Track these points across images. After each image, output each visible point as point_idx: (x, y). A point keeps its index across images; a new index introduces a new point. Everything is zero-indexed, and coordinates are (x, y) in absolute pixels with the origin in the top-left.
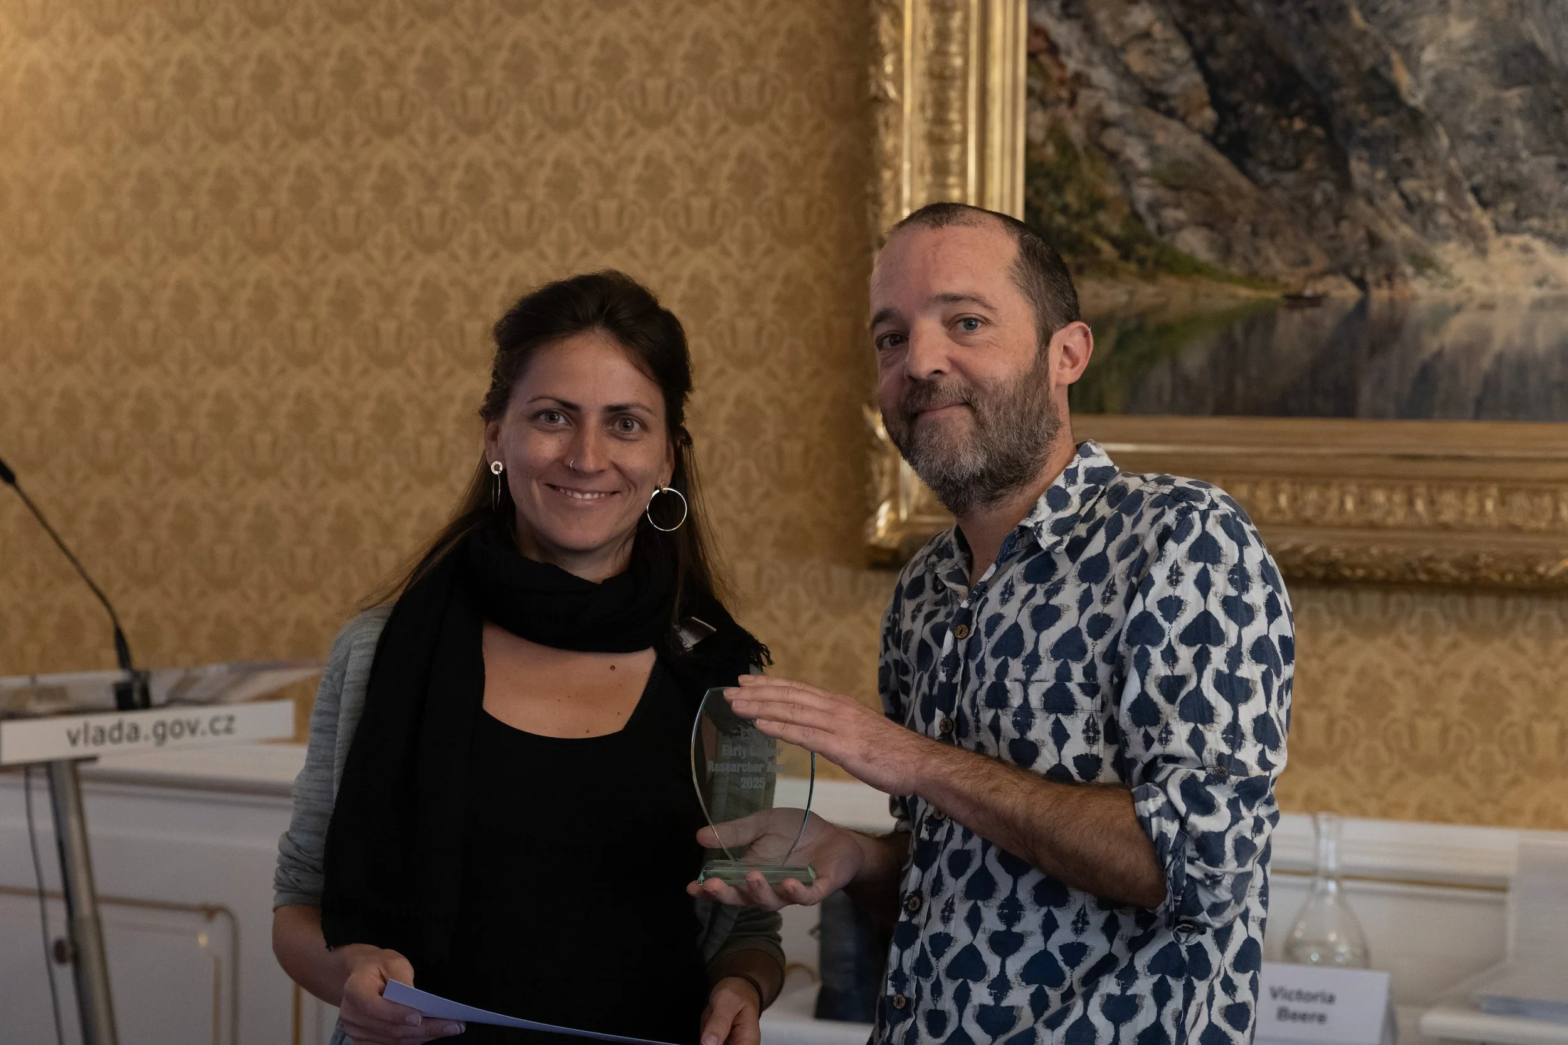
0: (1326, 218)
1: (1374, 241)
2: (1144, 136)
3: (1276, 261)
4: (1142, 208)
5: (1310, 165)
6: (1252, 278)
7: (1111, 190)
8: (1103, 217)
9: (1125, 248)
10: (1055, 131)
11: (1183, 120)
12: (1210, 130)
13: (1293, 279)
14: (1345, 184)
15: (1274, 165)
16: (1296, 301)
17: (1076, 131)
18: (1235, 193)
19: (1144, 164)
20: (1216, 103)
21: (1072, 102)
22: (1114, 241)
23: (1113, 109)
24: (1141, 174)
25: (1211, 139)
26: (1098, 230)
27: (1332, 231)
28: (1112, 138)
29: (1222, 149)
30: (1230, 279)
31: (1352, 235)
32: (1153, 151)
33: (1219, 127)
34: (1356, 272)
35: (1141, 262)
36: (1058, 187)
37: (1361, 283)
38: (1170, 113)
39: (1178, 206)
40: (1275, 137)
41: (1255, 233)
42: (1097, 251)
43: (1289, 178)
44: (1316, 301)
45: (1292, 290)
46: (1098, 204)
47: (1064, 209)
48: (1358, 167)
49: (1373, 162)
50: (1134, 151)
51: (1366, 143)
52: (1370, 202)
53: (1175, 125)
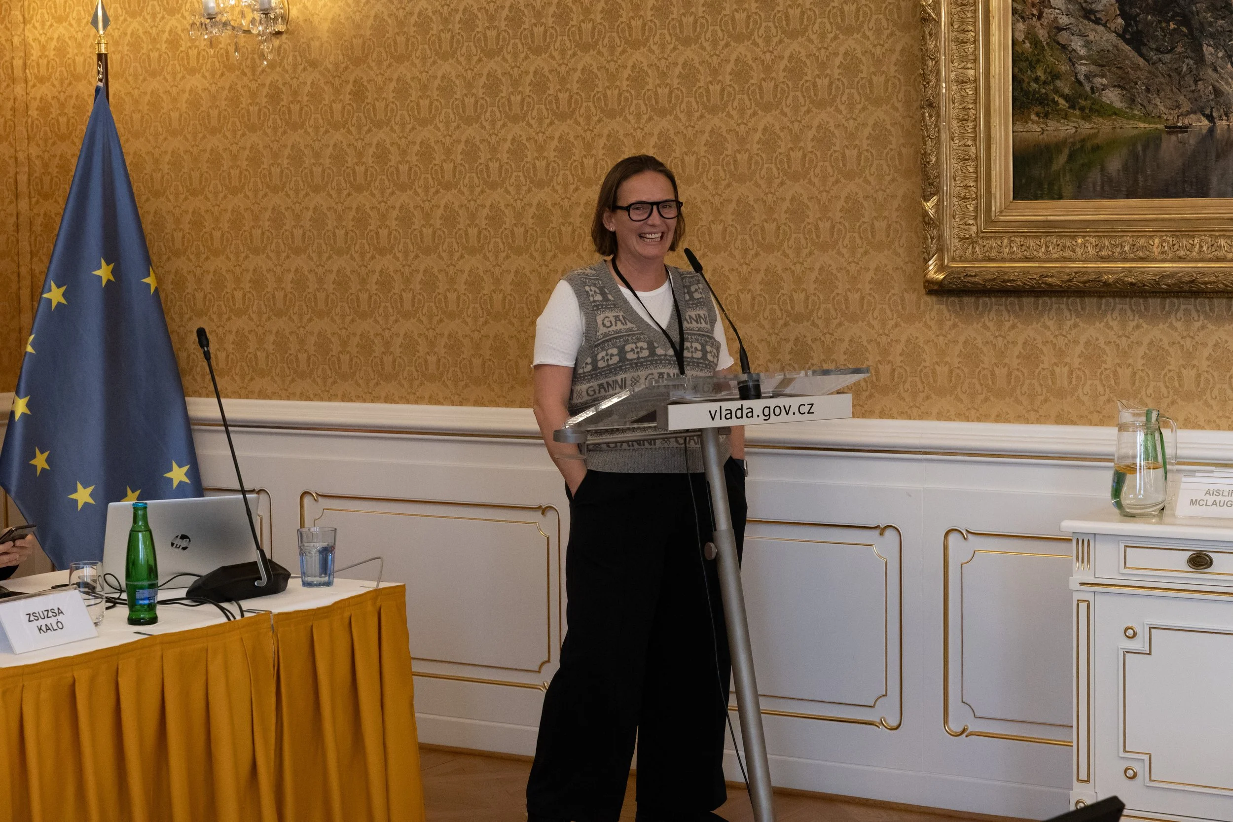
0: (1189, 80)
1: (1217, 92)
2: (1082, 35)
3: (1161, 106)
4: (1081, 78)
5: (1179, 49)
6: (1147, 117)
7: (1064, 68)
8: (1059, 83)
9: (1072, 102)
10: (1031, 36)
11: (1105, 25)
12: (1120, 31)
13: (1171, 117)
14: (1200, 60)
15: (1158, 50)
16: (1173, 129)
17: (1042, 34)
18: (1138, 68)
19: (1083, 52)
20: (1123, 15)
21: (1040, 17)
22: (1066, 98)
23: (1064, 20)
24: (1081, 58)
25: (1121, 36)
26: (1056, 91)
27: (1193, 88)
28: (1063, 37)
29: (1128, 42)
30: (1133, 117)
31: (1204, 88)
32: (1088, 44)
33: (1125, 30)
34: (1208, 112)
35: (1082, 109)
36: (1032, 67)
37: (1210, 118)
38: (1097, 22)
39: (1103, 76)
40: (1159, 33)
41: (1148, 90)
42: (1057, 103)
43: (1167, 57)
44: (1184, 129)
45: (1170, 123)
46: (1055, 76)
47: (1036, 81)
48: (1207, 50)
49: (1216, 47)
50: (1077, 44)
51: (1212, 36)
52: (1215, 70)
53: (1100, 28)
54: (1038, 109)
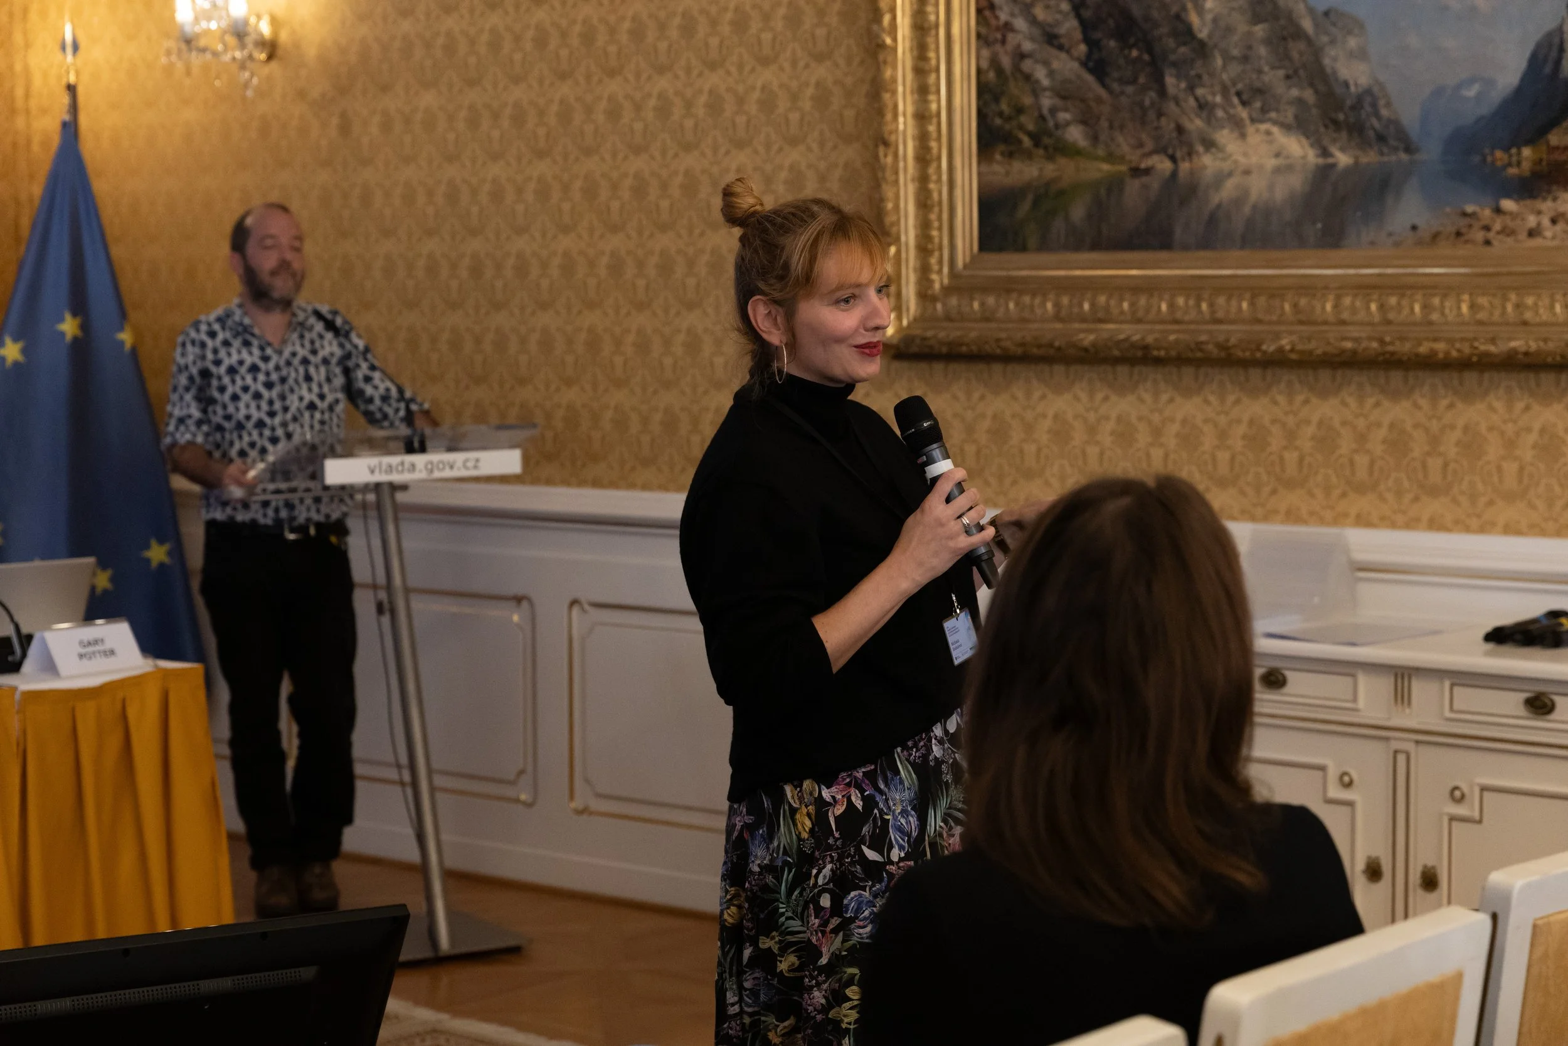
0: (1152, 115)
1: (1180, 129)
2: (1046, 63)
3: (1123, 145)
4: (1045, 112)
5: (1142, 80)
6: (1110, 158)
7: (1028, 100)
8: (1023, 119)
9: (1036, 139)
10: (995, 63)
11: (1068, 52)
12: (1083, 58)
13: (1133, 157)
14: (1162, 92)
15: (1121, 81)
16: (1136, 172)
17: (1006, 62)
18: (1099, 100)
19: (1046, 82)
20: (1087, 40)
21: (1003, 42)
22: (1030, 135)
23: (1027, 46)
24: (1045, 89)
25: (1084, 64)
26: (1021, 127)
27: (1155, 124)
28: (1027, 65)
29: (1091, 71)
30: (1097, 158)
31: (1169, 126)
32: (1051, 74)
33: (1089, 55)
34: (1170, 151)
35: (1046, 148)
36: (997, 99)
37: (1173, 159)
38: (1061, 48)
39: (1066, 110)
40: (1121, 61)
41: (1111, 127)
42: (1020, 142)
43: (1130, 89)
44: (1148, 171)
45: (1133, 165)
46: (1020, 110)
47: (1001, 114)
48: (1170, 81)
49: (1178, 77)
50: (1040, 74)
51: (1174, 64)
52: (1177, 104)
53: (1063, 55)
54: (1002, 147)
